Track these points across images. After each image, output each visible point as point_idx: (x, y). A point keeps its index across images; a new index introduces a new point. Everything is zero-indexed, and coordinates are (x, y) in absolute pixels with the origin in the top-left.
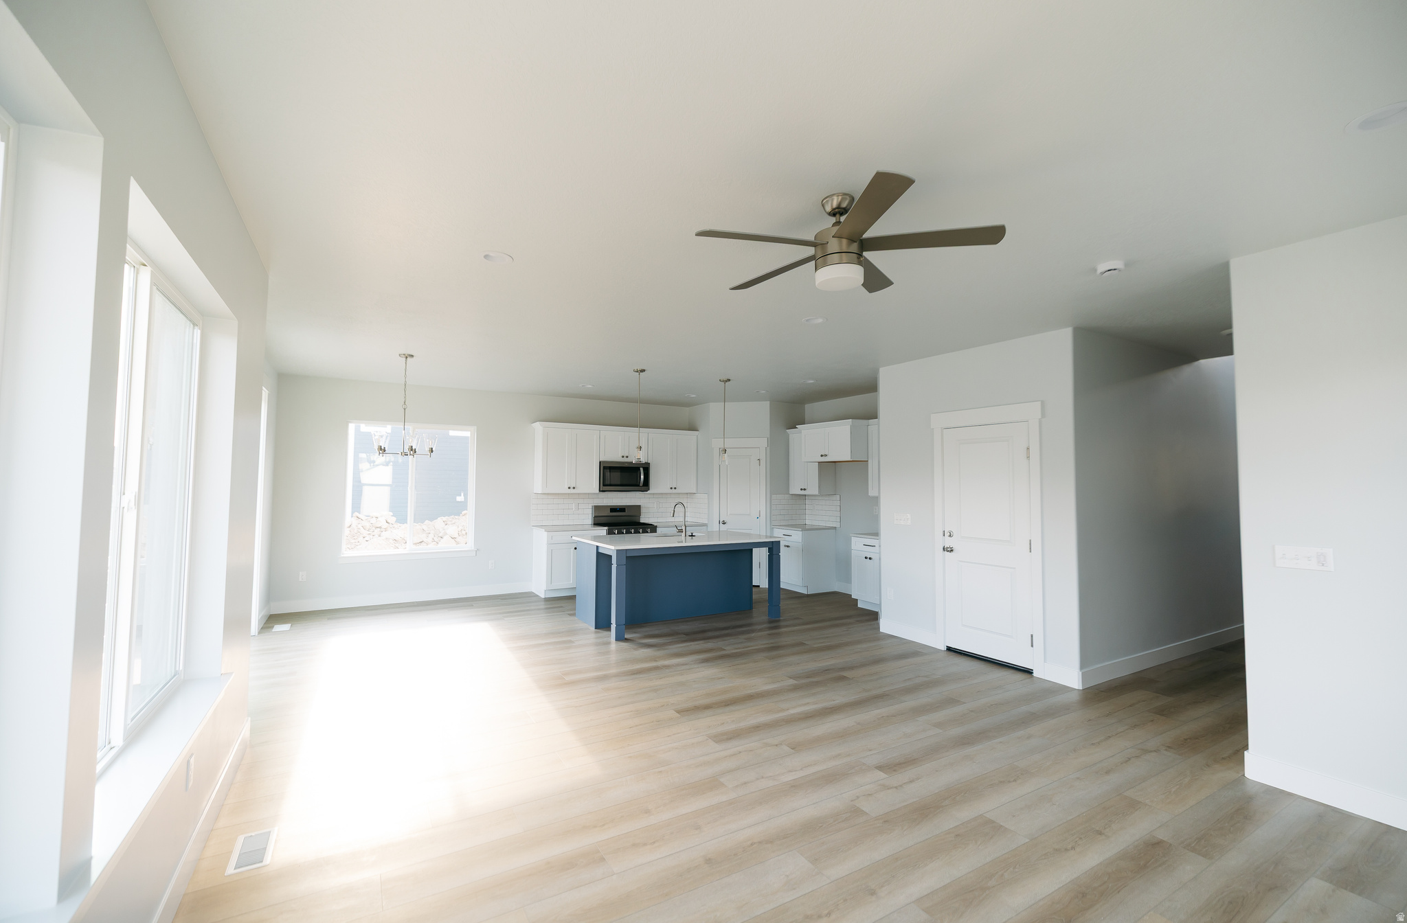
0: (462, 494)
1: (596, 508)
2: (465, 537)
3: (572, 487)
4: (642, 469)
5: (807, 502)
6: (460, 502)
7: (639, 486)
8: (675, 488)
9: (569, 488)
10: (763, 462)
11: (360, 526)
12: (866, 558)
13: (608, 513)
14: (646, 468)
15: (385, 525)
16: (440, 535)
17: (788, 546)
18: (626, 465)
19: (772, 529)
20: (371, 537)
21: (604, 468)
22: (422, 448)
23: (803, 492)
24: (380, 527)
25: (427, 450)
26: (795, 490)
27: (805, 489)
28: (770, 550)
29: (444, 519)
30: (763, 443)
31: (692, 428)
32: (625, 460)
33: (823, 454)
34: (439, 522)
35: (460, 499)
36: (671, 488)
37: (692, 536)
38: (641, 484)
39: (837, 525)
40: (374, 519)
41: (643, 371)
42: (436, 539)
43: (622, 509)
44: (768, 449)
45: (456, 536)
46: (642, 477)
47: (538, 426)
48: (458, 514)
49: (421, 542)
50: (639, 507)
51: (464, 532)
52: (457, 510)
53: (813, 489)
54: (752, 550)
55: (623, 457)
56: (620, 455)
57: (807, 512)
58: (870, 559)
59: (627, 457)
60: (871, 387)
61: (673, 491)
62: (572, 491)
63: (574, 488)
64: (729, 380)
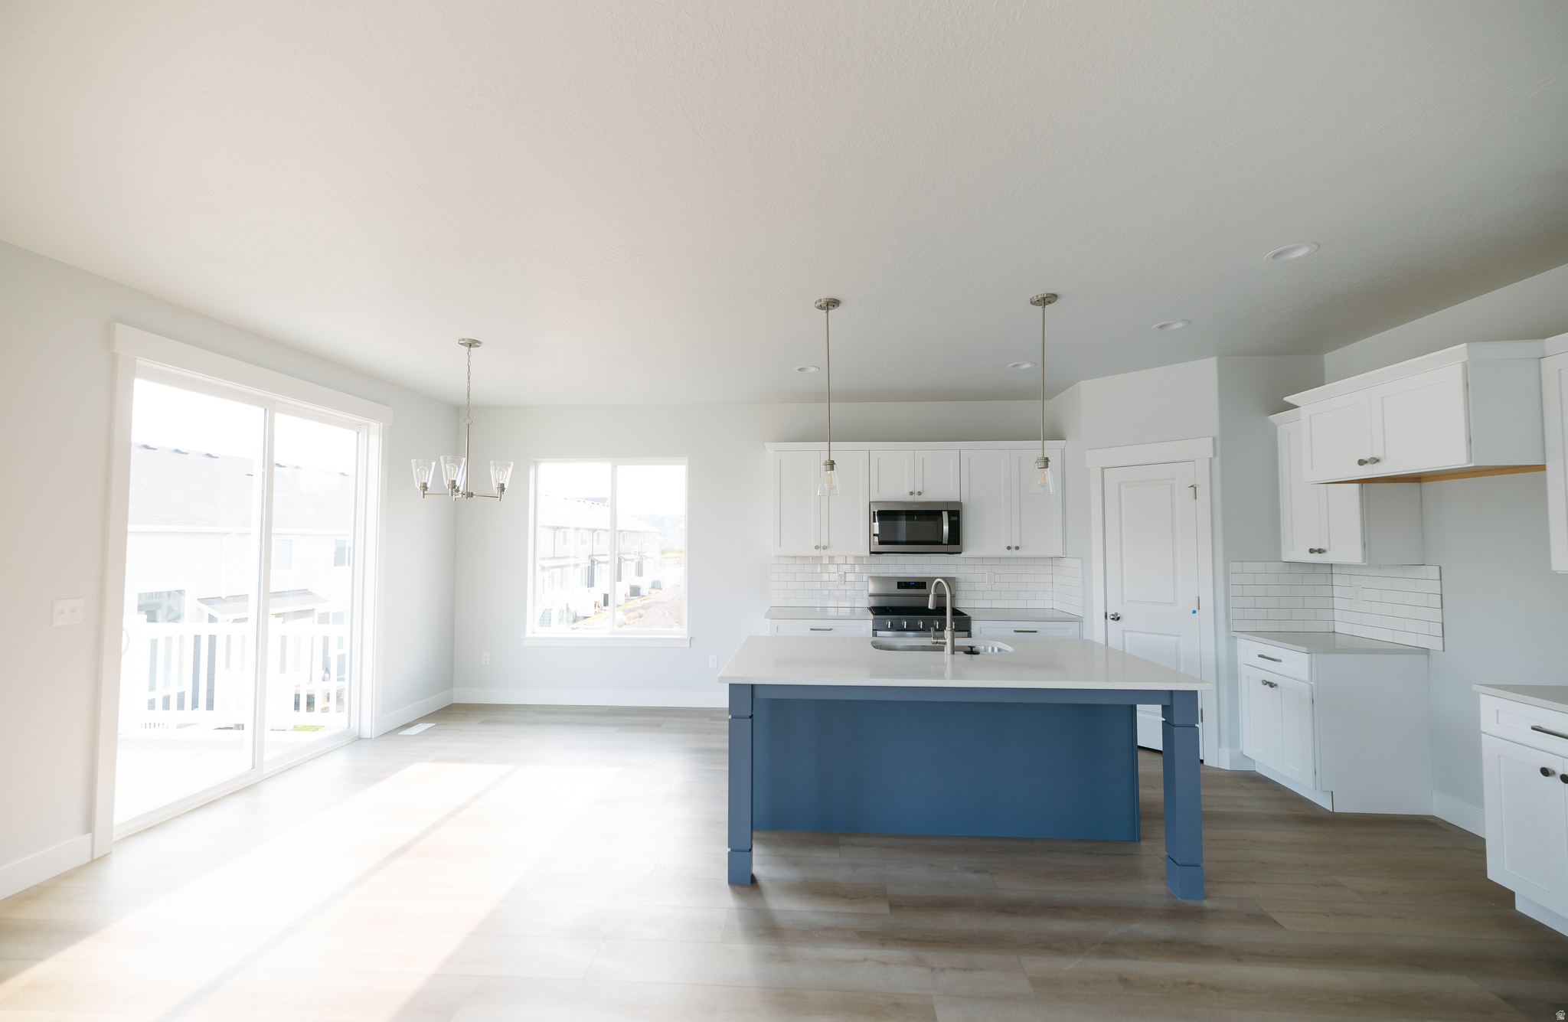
4: (945, 515)
5: (1337, 579)
7: (941, 543)
8: (1017, 548)
10: (1204, 492)
14: (955, 515)
17: (1272, 685)
19: (1232, 641)
23: (1316, 558)
26: (1296, 551)
27: (1320, 551)
28: (1167, 711)
30: (1203, 448)
33: (1366, 457)
38: (945, 540)
39: (1435, 644)
44: (1217, 461)
46: (946, 528)
53: (1346, 548)
54: (1136, 706)
55: (912, 493)
56: (907, 492)
57: (1337, 603)
59: (920, 493)
61: (1014, 553)
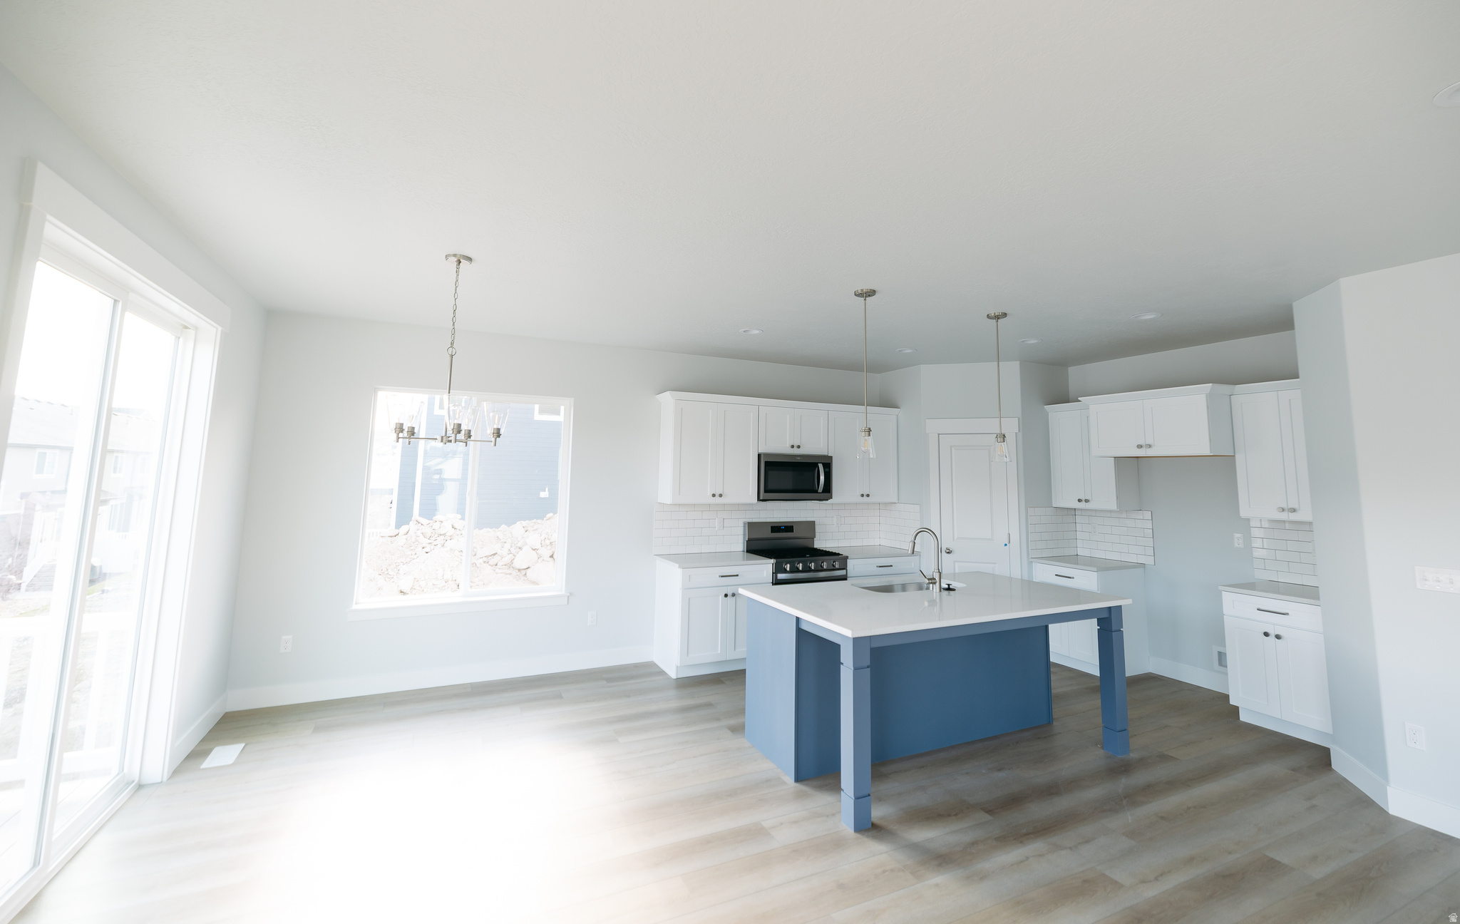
0: (547, 489)
1: (751, 526)
2: (549, 548)
3: (717, 494)
6: (544, 498)
9: (714, 495)
11: (419, 533)
12: (1266, 634)
13: (767, 534)
15: (450, 532)
16: (519, 545)
18: (799, 460)
20: (433, 547)
21: (767, 463)
22: (483, 431)
24: (444, 535)
25: (490, 431)
29: (524, 523)
31: (887, 402)
32: (796, 451)
34: (518, 528)
35: (544, 494)
36: (862, 495)
37: (949, 589)
40: (438, 523)
41: (871, 293)
42: (513, 550)
43: (788, 528)
45: (538, 546)
47: (668, 399)
48: (541, 516)
49: (495, 554)
50: (813, 523)
51: (548, 542)
52: (542, 510)
58: (1278, 637)
60: (1283, 322)
62: (717, 500)
63: (721, 496)
64: (1005, 315)
